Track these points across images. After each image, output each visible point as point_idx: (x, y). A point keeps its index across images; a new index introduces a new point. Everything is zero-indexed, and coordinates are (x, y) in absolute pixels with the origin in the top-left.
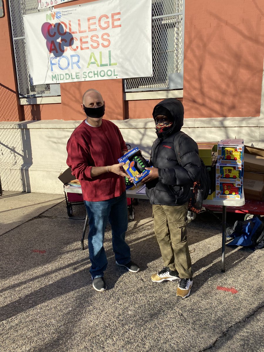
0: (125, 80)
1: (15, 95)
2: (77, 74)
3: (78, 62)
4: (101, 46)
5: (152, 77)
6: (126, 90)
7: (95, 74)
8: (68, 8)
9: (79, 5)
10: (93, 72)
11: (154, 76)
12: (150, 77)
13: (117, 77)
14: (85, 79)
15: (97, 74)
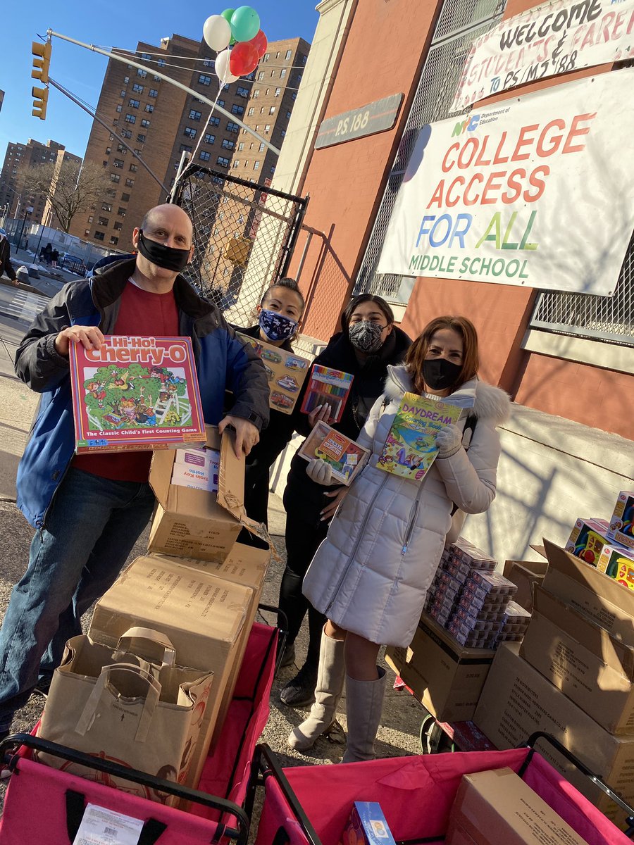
0: (543, 295)
1: (347, 284)
2: (453, 261)
3: (465, 232)
4: (521, 198)
5: (609, 298)
6: (534, 323)
7: (483, 266)
8: (495, 107)
9: (516, 98)
10: (481, 262)
11: (615, 297)
12: (604, 297)
13: (523, 283)
14: (461, 274)
15: (488, 267)
